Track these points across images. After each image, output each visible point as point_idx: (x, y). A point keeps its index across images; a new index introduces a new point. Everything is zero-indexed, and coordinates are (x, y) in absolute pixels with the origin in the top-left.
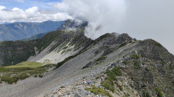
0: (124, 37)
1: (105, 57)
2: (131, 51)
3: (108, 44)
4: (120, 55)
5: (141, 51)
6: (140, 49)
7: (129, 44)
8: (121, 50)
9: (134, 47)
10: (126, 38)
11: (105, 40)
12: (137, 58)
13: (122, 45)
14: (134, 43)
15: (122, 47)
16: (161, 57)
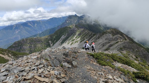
0: (118, 38)
1: (109, 48)
2: (120, 46)
3: (109, 41)
4: (116, 47)
5: (124, 46)
6: (124, 45)
7: (120, 42)
8: (116, 45)
9: (122, 44)
10: (119, 38)
11: (106, 36)
12: (122, 49)
13: (117, 43)
14: (122, 42)
15: (117, 44)
16: (133, 48)
